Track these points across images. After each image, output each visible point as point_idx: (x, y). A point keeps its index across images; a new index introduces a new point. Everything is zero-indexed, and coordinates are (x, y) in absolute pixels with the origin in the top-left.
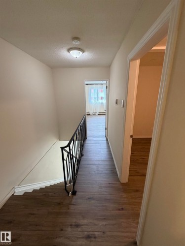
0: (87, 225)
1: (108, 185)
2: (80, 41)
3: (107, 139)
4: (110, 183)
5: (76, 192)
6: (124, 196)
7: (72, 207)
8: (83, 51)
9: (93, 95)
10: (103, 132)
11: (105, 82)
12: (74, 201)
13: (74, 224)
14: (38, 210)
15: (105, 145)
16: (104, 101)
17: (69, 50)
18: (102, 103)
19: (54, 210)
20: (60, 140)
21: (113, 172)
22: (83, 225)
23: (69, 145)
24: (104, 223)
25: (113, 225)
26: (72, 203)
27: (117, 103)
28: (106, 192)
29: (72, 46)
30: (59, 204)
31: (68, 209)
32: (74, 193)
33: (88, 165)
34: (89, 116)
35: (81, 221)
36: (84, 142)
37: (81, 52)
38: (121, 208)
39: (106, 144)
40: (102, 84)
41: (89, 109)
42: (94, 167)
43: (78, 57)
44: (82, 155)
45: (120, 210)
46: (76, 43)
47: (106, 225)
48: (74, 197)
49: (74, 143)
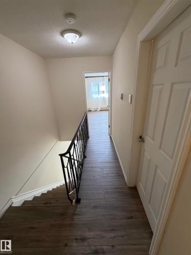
0: (93, 238)
1: (115, 190)
2: (75, 19)
3: (111, 137)
4: (116, 188)
5: (80, 199)
6: (132, 202)
7: (76, 217)
8: (80, 34)
9: (94, 89)
10: (106, 130)
11: (106, 74)
12: (78, 210)
13: (79, 237)
14: (39, 222)
15: (108, 144)
16: (106, 95)
17: (62, 33)
18: (104, 98)
19: (57, 222)
20: (60, 141)
21: (120, 174)
22: (89, 239)
23: (68, 152)
24: (113, 235)
25: (123, 236)
26: (77, 213)
27: (122, 98)
28: (113, 198)
29: (67, 28)
30: (63, 214)
31: (72, 220)
32: (78, 201)
33: (92, 167)
34: (90, 113)
35: (88, 233)
36: (86, 142)
37: (77, 36)
38: (130, 216)
39: (110, 143)
40: (103, 76)
41: (90, 105)
42: (98, 170)
43: (74, 42)
44: (85, 157)
45: (129, 219)
46: (71, 22)
47: (114, 237)
48: (78, 206)
49: (74, 147)
